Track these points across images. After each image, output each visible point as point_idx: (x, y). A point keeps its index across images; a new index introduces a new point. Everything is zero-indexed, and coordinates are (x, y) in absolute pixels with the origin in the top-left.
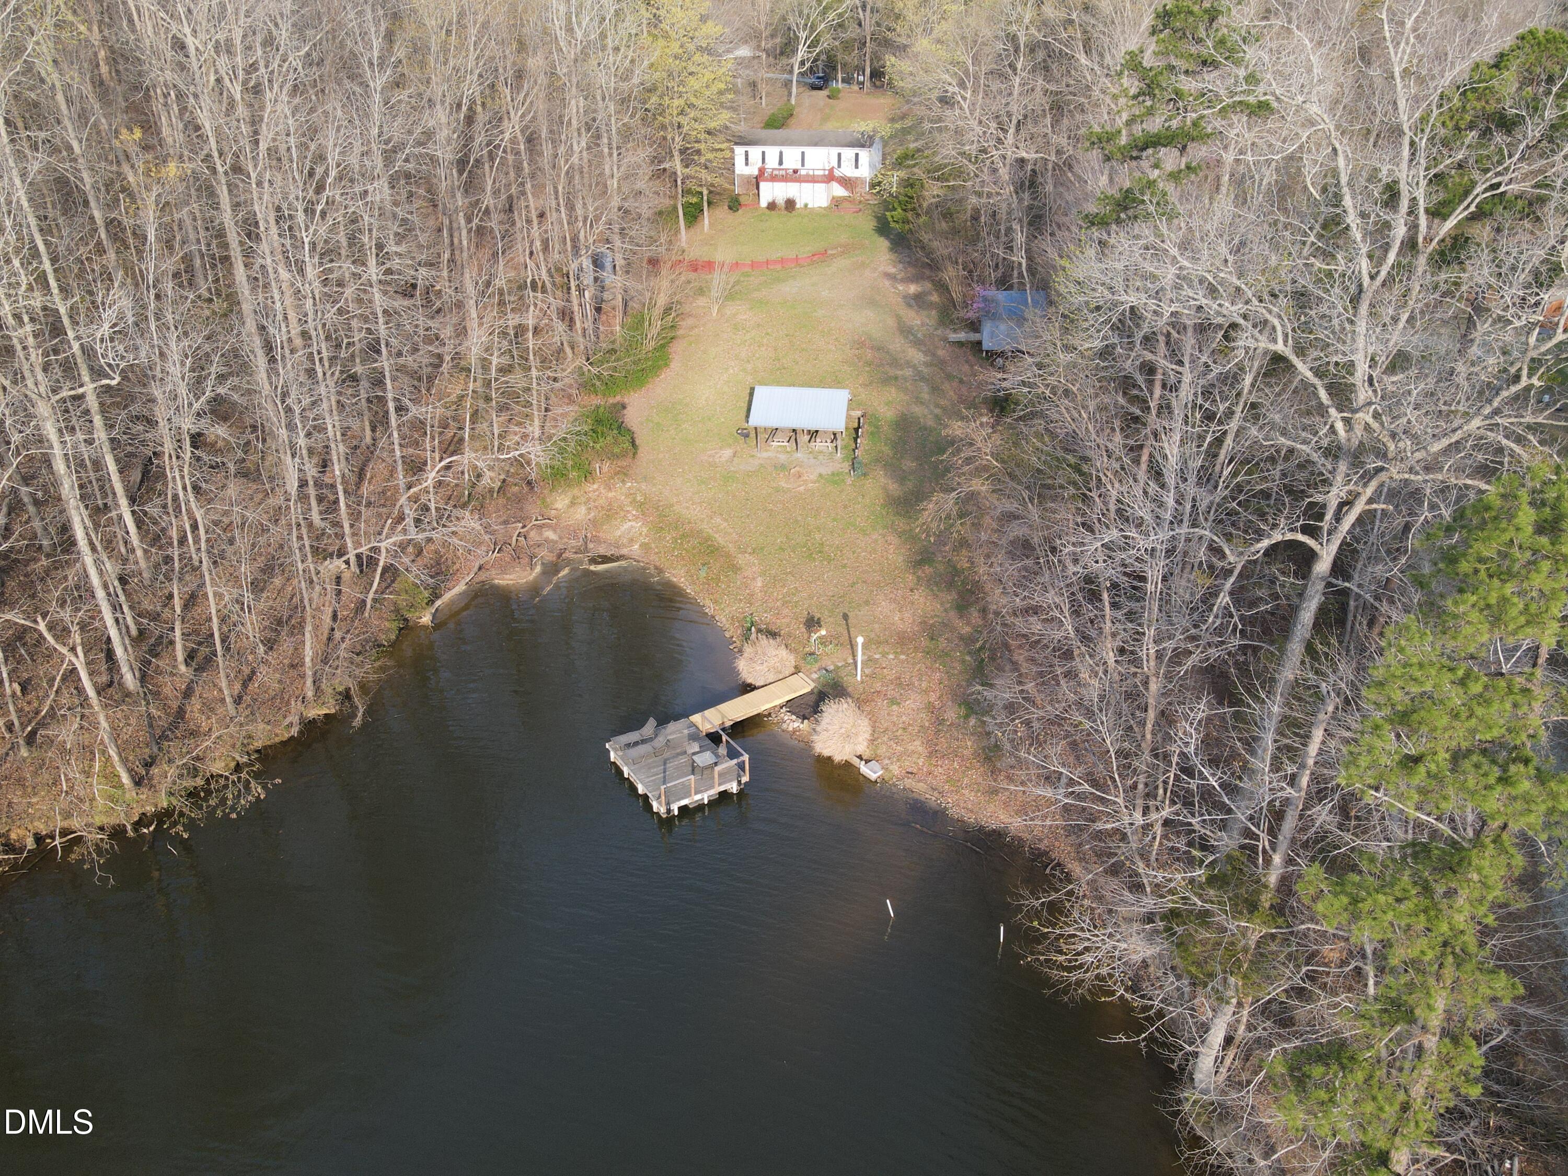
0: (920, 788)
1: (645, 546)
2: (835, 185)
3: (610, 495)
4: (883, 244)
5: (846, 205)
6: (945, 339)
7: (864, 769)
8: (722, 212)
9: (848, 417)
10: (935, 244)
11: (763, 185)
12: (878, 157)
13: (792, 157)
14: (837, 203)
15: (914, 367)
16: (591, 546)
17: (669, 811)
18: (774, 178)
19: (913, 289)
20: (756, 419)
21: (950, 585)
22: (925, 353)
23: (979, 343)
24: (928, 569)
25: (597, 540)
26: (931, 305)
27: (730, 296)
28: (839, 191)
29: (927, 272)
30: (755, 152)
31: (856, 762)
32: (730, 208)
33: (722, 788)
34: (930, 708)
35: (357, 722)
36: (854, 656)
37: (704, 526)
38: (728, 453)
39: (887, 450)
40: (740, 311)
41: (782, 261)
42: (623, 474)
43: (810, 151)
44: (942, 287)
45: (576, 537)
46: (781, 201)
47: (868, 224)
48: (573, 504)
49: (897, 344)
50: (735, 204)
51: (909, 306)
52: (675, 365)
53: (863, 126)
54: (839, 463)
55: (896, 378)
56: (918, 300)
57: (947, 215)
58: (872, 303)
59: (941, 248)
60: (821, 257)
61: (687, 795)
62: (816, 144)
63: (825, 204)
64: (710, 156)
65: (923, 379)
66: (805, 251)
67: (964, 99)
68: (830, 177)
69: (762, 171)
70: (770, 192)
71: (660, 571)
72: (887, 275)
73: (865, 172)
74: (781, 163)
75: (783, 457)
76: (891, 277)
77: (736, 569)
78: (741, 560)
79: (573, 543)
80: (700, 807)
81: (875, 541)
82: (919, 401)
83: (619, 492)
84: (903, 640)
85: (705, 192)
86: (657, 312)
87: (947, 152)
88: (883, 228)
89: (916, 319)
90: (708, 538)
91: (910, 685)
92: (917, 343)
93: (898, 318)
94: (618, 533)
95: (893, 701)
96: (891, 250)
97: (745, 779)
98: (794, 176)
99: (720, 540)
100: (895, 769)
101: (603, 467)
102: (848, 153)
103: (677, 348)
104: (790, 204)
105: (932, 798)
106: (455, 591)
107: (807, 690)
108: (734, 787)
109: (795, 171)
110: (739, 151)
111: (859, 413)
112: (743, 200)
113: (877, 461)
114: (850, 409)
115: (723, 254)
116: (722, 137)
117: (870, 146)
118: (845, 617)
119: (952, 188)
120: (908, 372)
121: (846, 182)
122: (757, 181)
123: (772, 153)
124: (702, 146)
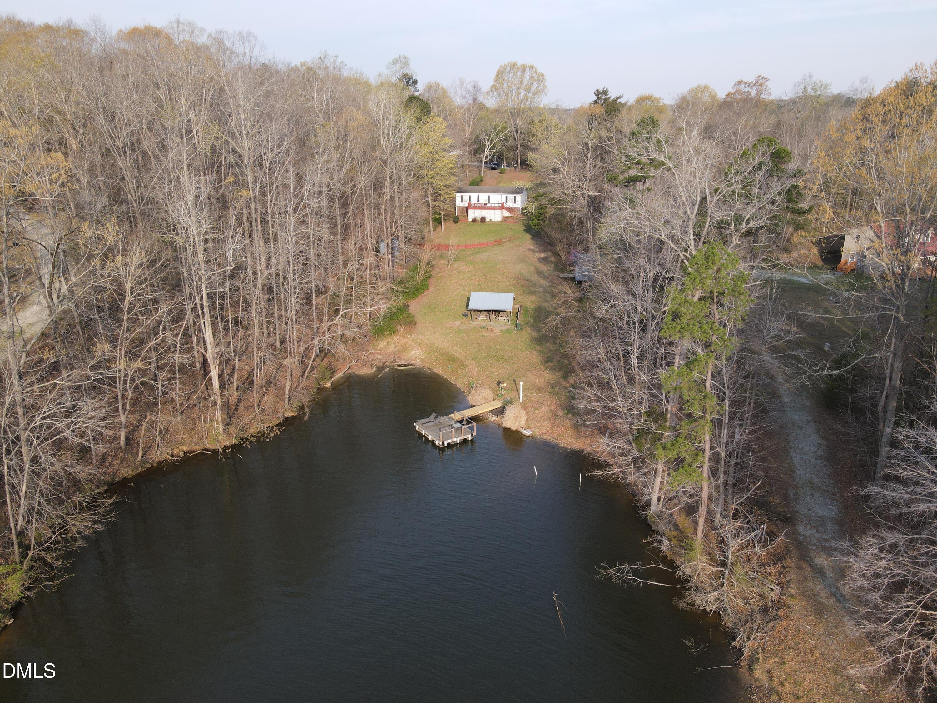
0: (548, 438)
1: (422, 360)
2: (504, 211)
3: (405, 340)
4: (528, 236)
5: (510, 220)
6: (558, 276)
7: (524, 432)
8: (450, 223)
9: (514, 307)
10: (553, 233)
11: (470, 211)
12: (525, 198)
13: (484, 198)
14: (505, 219)
15: (544, 287)
16: (397, 360)
17: (443, 444)
18: (475, 208)
19: (542, 255)
20: (472, 306)
21: (560, 370)
22: (549, 282)
23: (574, 278)
24: (550, 364)
25: (399, 358)
26: (551, 262)
27: (456, 259)
28: (507, 214)
29: (550, 248)
30: (466, 196)
31: (520, 430)
32: (454, 222)
33: (465, 437)
34: (551, 411)
35: (306, 418)
36: (519, 394)
37: (450, 351)
38: (458, 323)
39: (531, 320)
40: (462, 266)
41: (480, 244)
42: (411, 332)
43: (492, 195)
44: (556, 254)
45: (390, 357)
46: (478, 218)
47: (520, 228)
48: (388, 344)
49: (535, 278)
50: (456, 220)
51: (540, 262)
52: (431, 288)
53: (518, 184)
54: (510, 325)
55: (535, 292)
56: (545, 260)
57: (559, 222)
58: (524, 261)
59: (555, 235)
60: (499, 242)
61: (451, 438)
62: (495, 192)
63: (500, 219)
64: (446, 196)
65: (548, 292)
66: (491, 239)
67: (564, 170)
68: (502, 207)
69: (469, 204)
70: (473, 214)
71: (430, 369)
72: (530, 250)
73: (519, 205)
74: (478, 201)
75: (484, 324)
76: (533, 251)
77: (465, 366)
78: (467, 362)
79: (389, 359)
80: (456, 445)
81: (527, 354)
82: (546, 301)
83: (409, 339)
84: (539, 389)
85: (443, 213)
86: (424, 264)
87: (557, 193)
88: (528, 229)
89: (544, 268)
90: (453, 355)
91: (543, 404)
92: (545, 278)
93: (536, 267)
94: (410, 356)
95: (535, 409)
96: (532, 239)
97: (474, 434)
98: (485, 207)
99: (457, 355)
100: (537, 431)
101: (401, 329)
102: (511, 196)
103: (432, 281)
104: (483, 219)
105: (553, 441)
106: (339, 375)
107: (499, 406)
108: (469, 437)
109: (485, 204)
110: (458, 195)
111: (518, 306)
112: (460, 218)
113: (527, 324)
114: (514, 303)
115: (453, 241)
116: (451, 189)
117: (521, 193)
118: (514, 381)
119: (560, 209)
120: (541, 289)
121: (509, 209)
122: (467, 209)
123: (474, 197)
124: (442, 192)
